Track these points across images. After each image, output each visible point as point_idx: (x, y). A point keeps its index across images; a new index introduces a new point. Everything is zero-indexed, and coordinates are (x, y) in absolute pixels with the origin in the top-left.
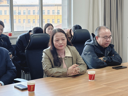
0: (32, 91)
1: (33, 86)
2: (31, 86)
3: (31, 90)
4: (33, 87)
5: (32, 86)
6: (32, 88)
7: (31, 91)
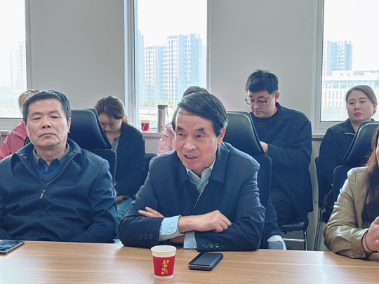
0: (165, 275)
1: (168, 261)
2: (162, 259)
3: (162, 273)
4: (168, 264)
5: (166, 259)
6: (166, 266)
7: (162, 275)
